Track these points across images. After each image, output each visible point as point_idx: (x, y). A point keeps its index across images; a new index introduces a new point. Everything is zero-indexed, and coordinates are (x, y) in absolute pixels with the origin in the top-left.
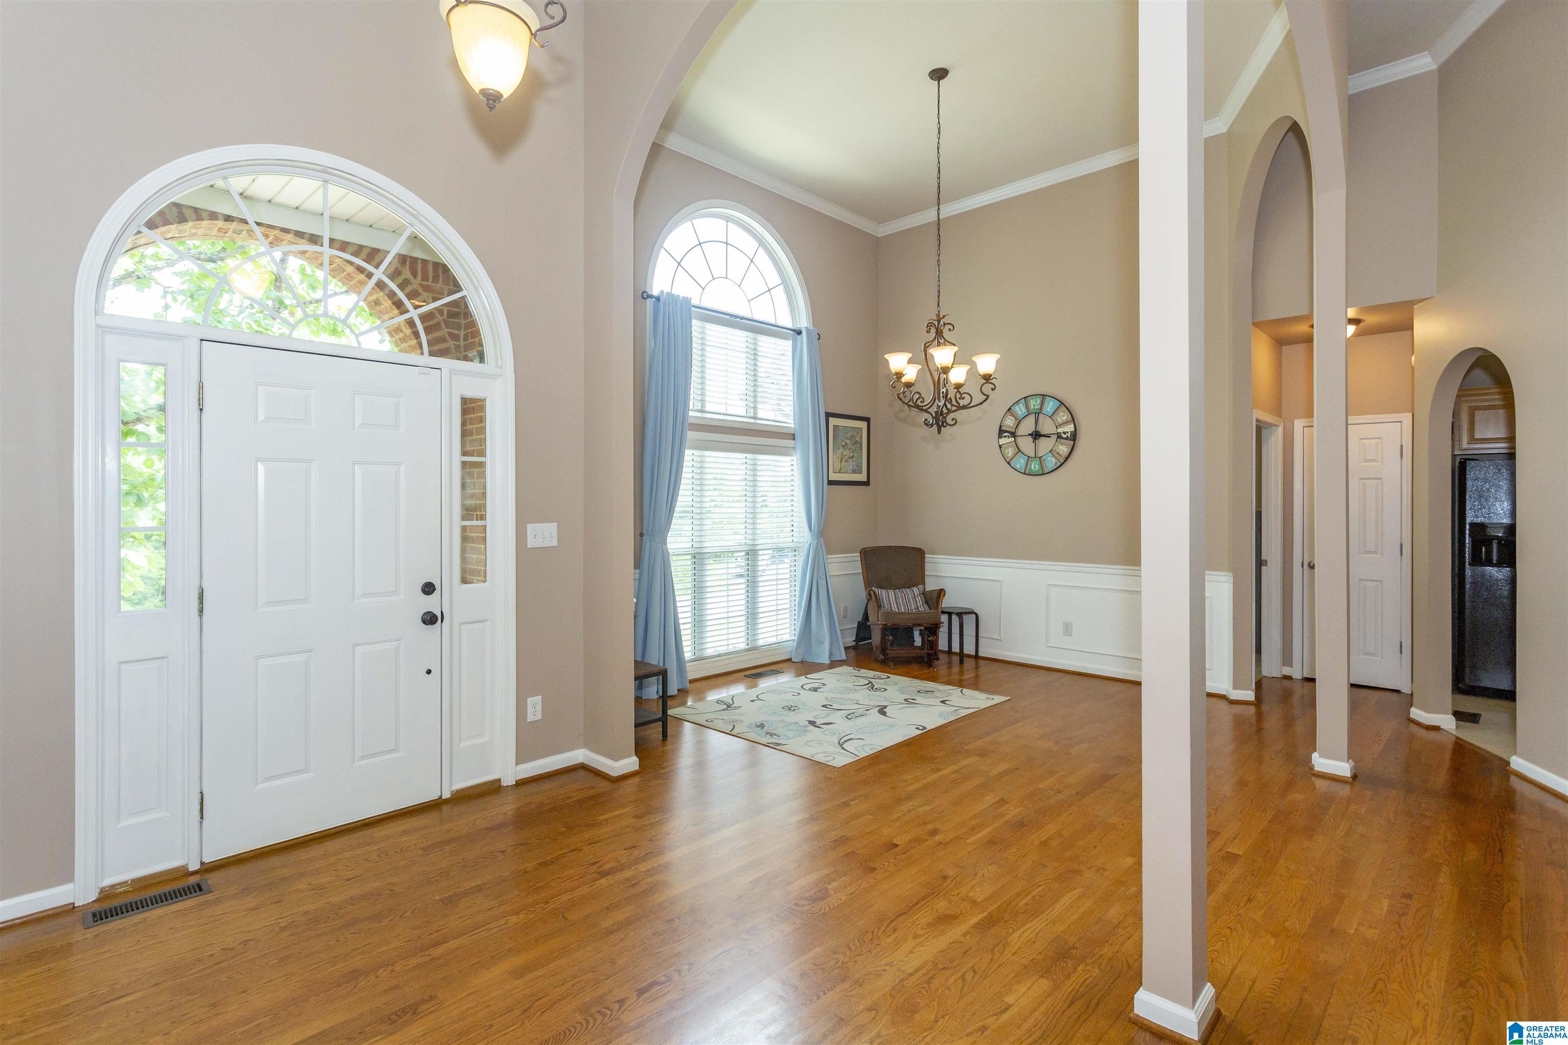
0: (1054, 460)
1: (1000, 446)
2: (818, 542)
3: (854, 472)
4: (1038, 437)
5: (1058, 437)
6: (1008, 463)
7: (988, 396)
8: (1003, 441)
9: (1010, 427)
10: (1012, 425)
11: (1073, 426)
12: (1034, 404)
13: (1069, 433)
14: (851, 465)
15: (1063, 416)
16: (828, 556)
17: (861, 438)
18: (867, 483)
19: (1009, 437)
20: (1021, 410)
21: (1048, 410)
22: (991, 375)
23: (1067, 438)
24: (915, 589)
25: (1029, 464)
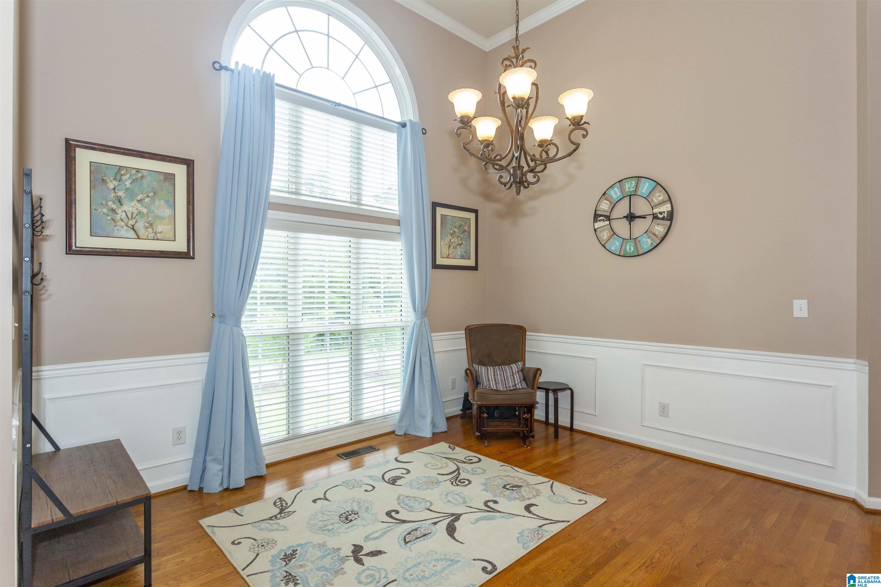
0: (649, 241)
1: (595, 230)
2: (421, 322)
3: (462, 257)
4: (633, 219)
5: (654, 218)
6: (603, 246)
7: (578, 146)
8: (598, 225)
9: (605, 211)
10: (606, 208)
11: (669, 205)
12: (629, 187)
13: (666, 213)
14: (459, 251)
15: (659, 196)
16: (432, 334)
17: (469, 227)
18: (475, 268)
19: (604, 221)
20: (616, 194)
21: (644, 191)
22: (582, 117)
23: (663, 219)
24: (514, 366)
25: (623, 248)
